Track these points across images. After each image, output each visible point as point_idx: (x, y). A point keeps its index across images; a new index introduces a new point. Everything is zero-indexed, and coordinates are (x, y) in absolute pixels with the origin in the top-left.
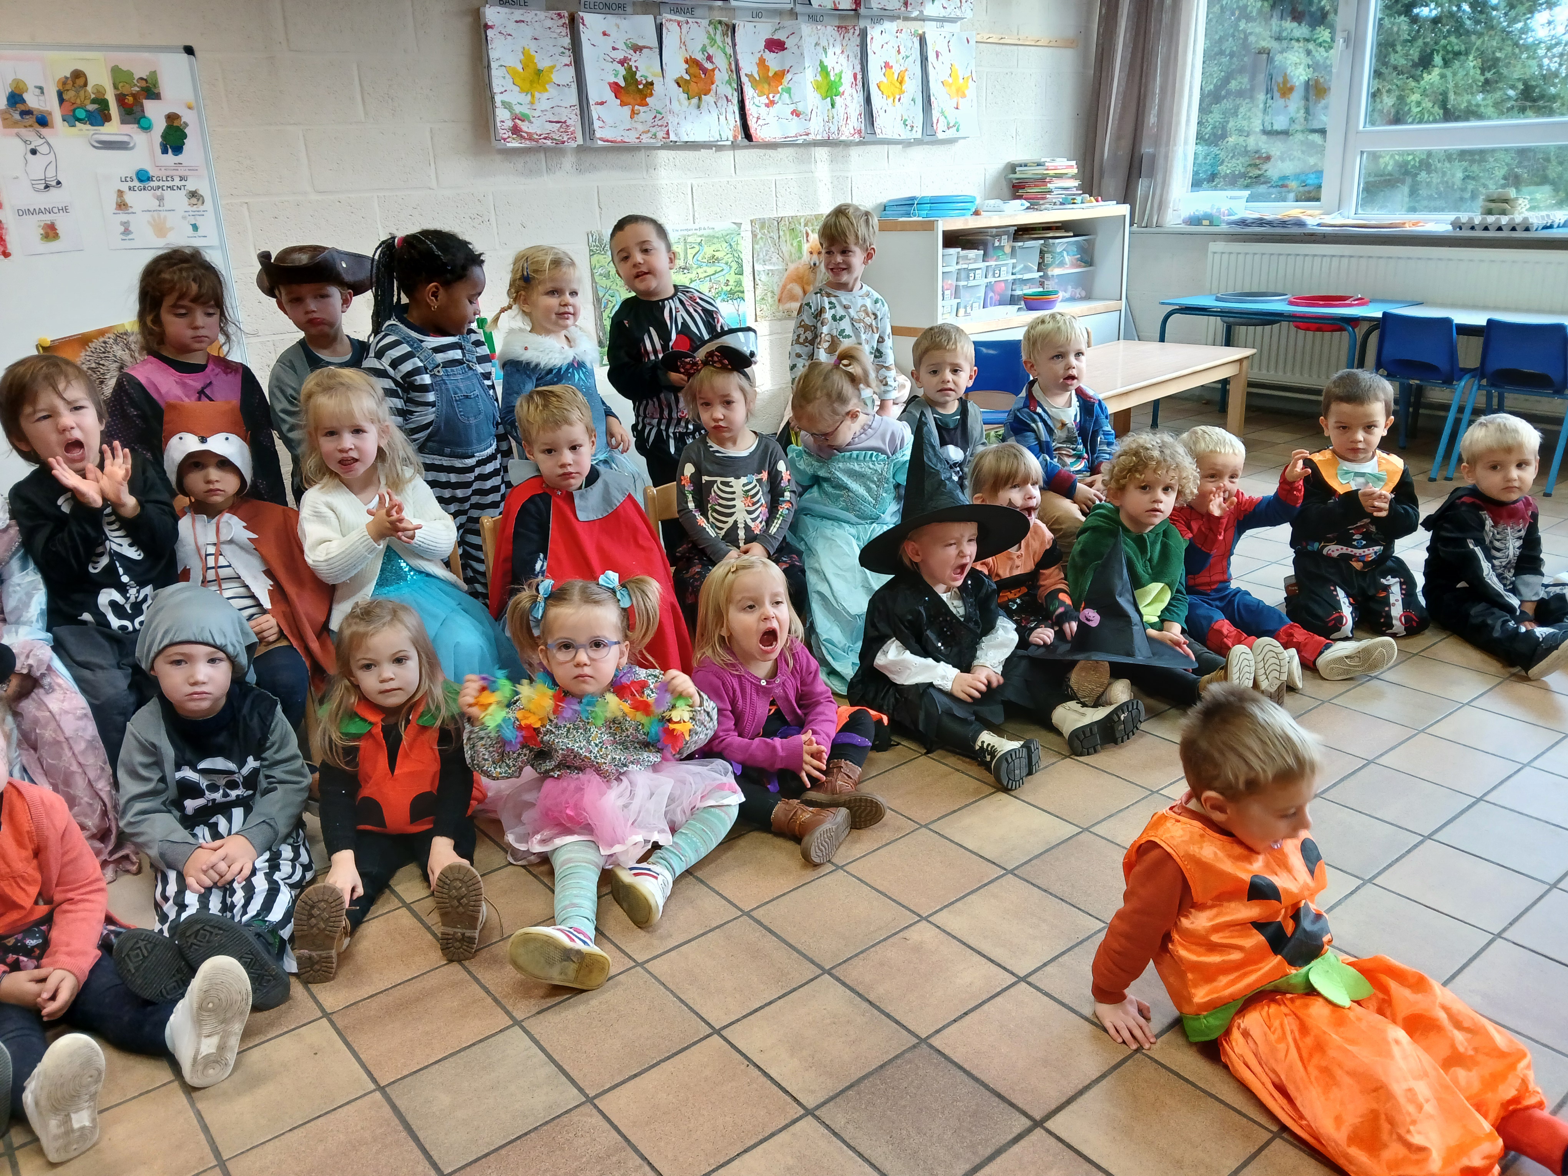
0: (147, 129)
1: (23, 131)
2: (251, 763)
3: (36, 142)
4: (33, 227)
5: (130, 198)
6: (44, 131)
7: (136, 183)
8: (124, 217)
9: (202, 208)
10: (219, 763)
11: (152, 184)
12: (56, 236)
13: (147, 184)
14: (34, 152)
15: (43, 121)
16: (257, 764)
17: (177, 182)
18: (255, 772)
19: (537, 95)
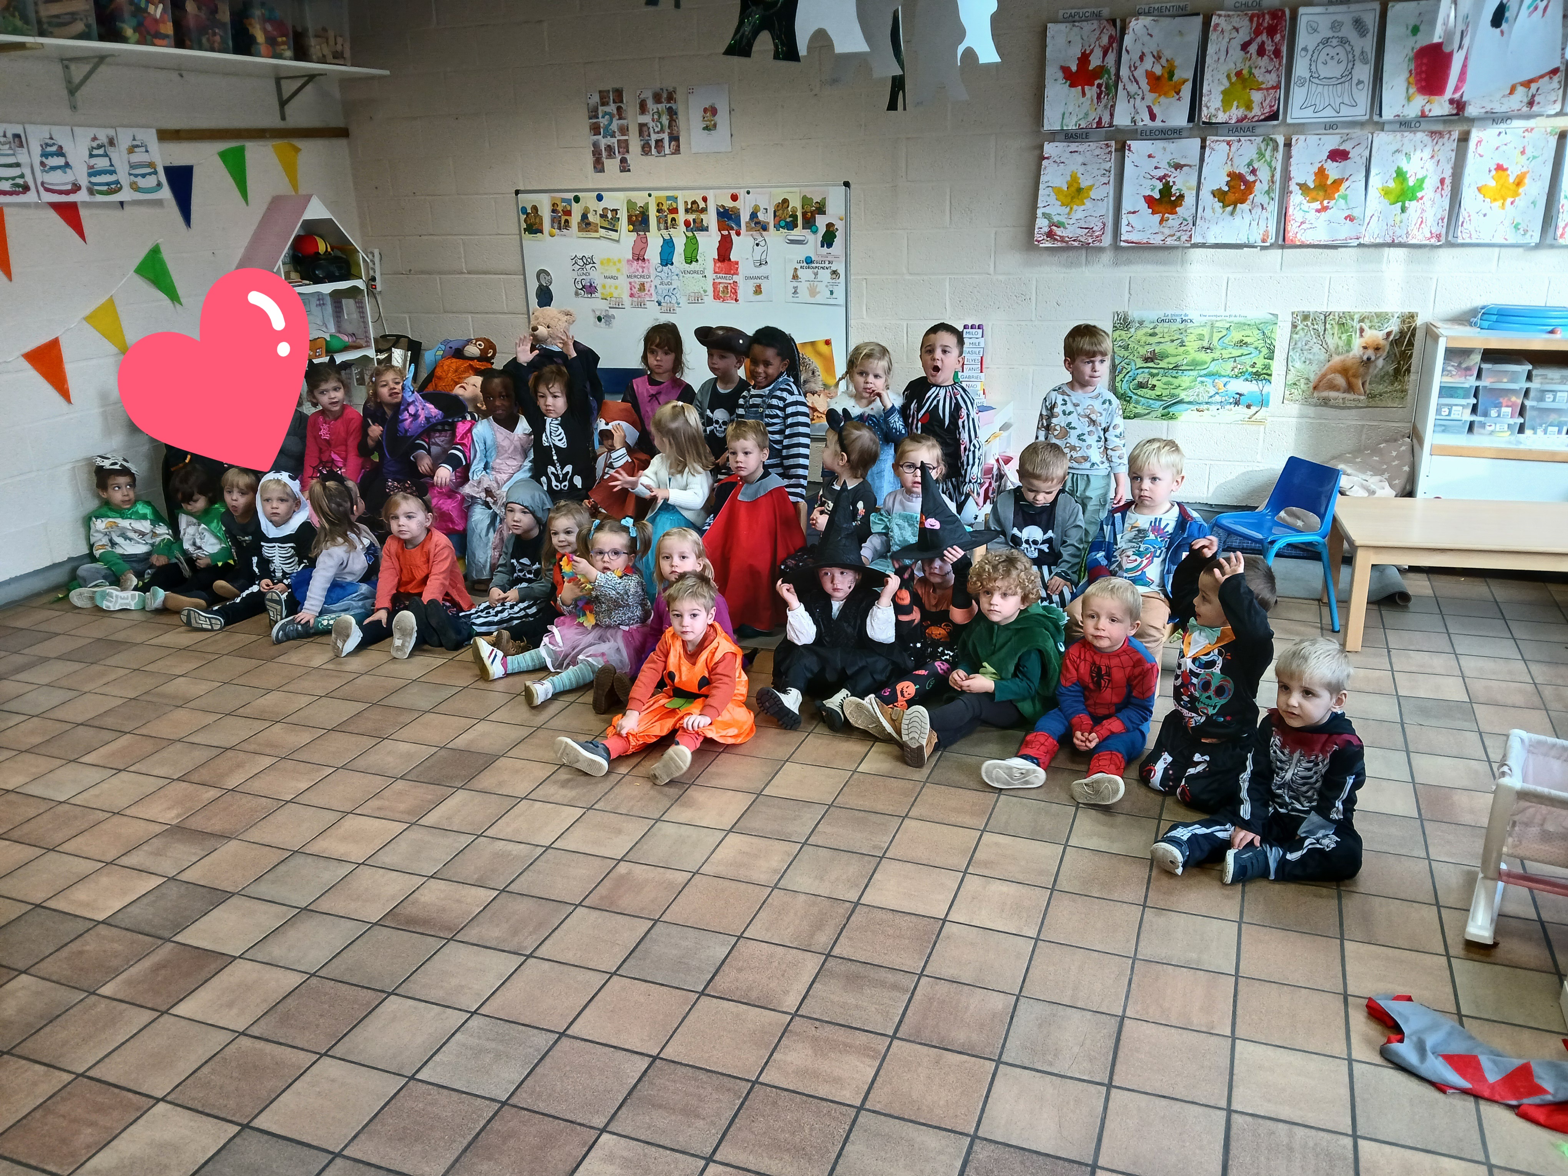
0: (814, 232)
1: (754, 233)
2: (537, 566)
3: (760, 239)
4: (751, 284)
5: (800, 273)
6: (764, 233)
7: (805, 265)
8: (795, 284)
9: (838, 279)
10: (526, 561)
11: (813, 265)
12: (760, 291)
13: (810, 265)
14: (757, 245)
15: (765, 228)
16: (539, 566)
17: (827, 265)
18: (539, 570)
19: (1075, 207)
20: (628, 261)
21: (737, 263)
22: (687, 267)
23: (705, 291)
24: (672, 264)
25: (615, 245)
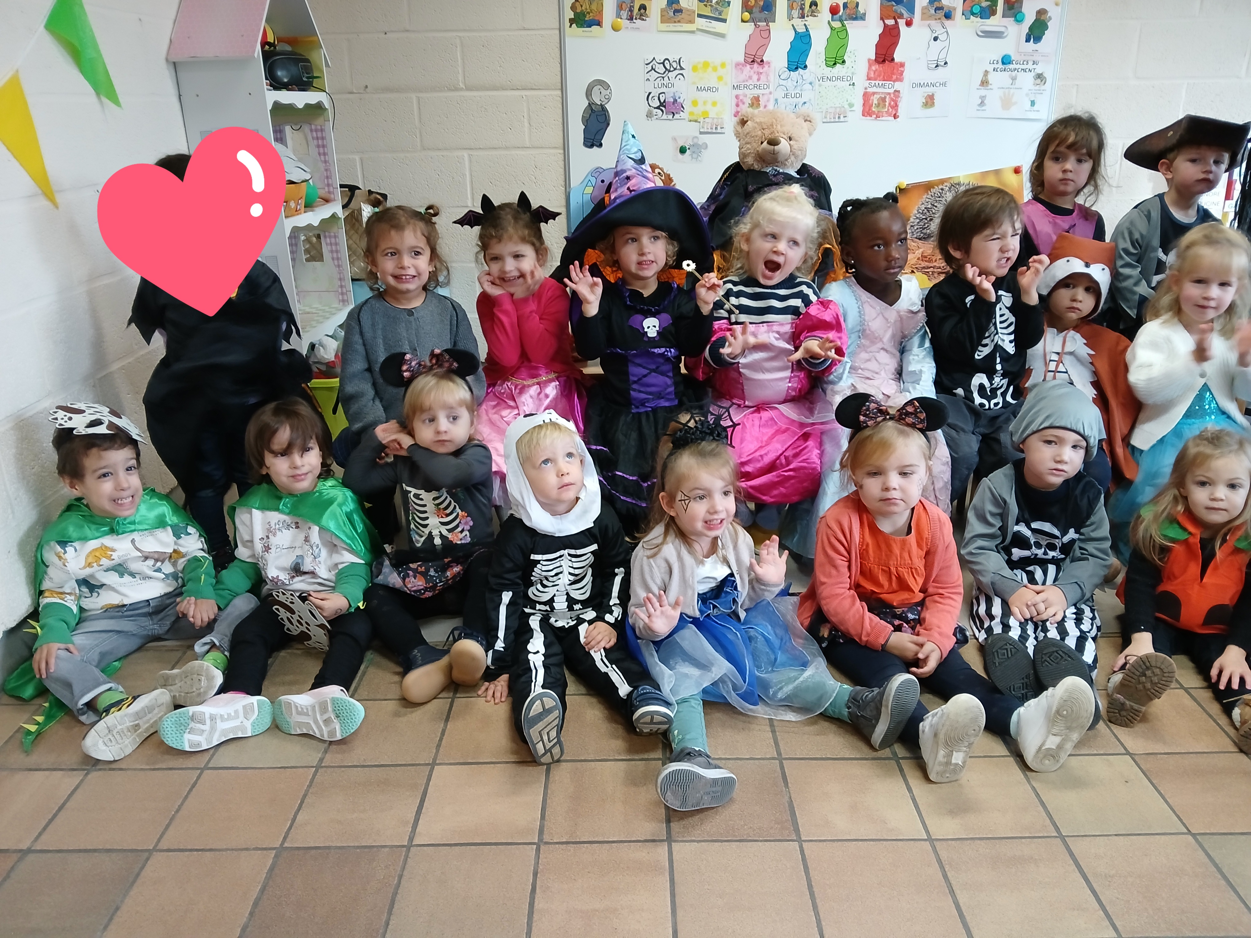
0: (1019, 21)
1: (933, 23)
2: (1072, 534)
3: (939, 31)
4: (920, 95)
5: (992, 77)
6: (947, 23)
7: (1000, 66)
8: (983, 92)
9: (1043, 87)
10: (1047, 527)
11: (1011, 66)
12: (933, 104)
13: (1007, 66)
14: (936, 39)
15: (948, 16)
16: (1076, 536)
17: (1030, 66)
18: (1073, 541)
20: (737, 65)
21: (902, 65)
22: (828, 72)
23: (851, 105)
24: (806, 67)
25: (718, 41)
